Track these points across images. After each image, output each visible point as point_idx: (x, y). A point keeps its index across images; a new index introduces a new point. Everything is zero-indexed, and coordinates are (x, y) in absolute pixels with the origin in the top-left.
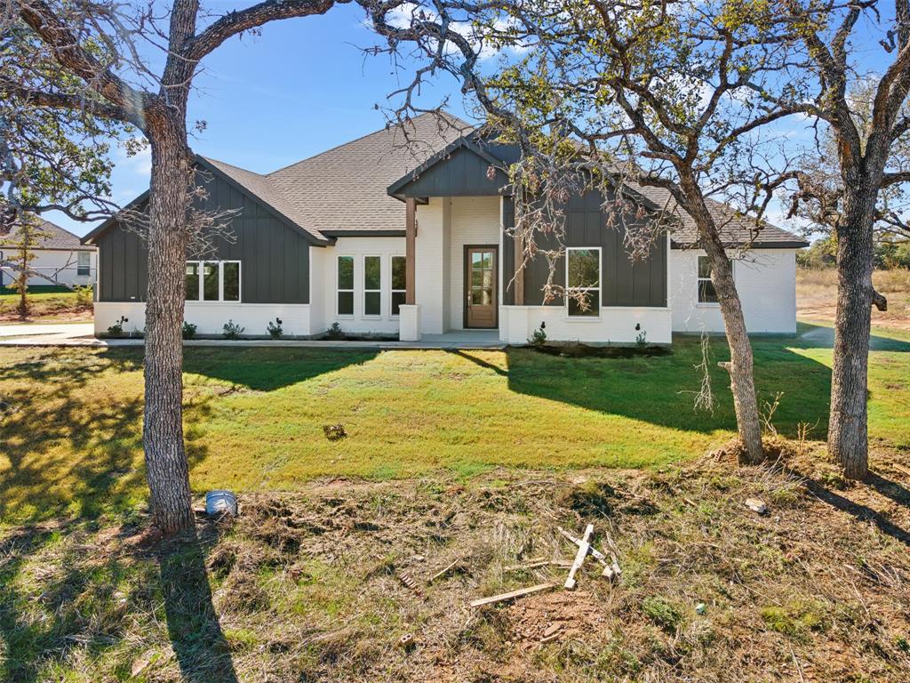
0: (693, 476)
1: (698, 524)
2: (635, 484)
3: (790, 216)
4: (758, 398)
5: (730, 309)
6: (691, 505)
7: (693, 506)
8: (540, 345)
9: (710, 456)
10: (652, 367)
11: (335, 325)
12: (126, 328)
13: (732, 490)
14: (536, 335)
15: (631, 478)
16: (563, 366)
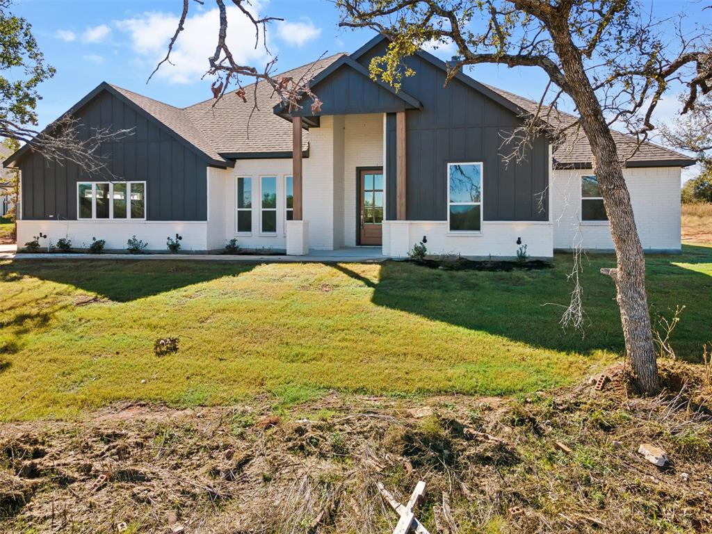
0: (568, 409)
1: (572, 482)
2: (493, 418)
3: (685, 111)
4: (651, 314)
5: (616, 203)
6: (564, 451)
7: (567, 453)
8: (420, 259)
9: (590, 382)
10: (531, 279)
11: (233, 241)
12: (43, 243)
13: (620, 429)
14: (416, 248)
15: (490, 409)
16: (438, 278)
